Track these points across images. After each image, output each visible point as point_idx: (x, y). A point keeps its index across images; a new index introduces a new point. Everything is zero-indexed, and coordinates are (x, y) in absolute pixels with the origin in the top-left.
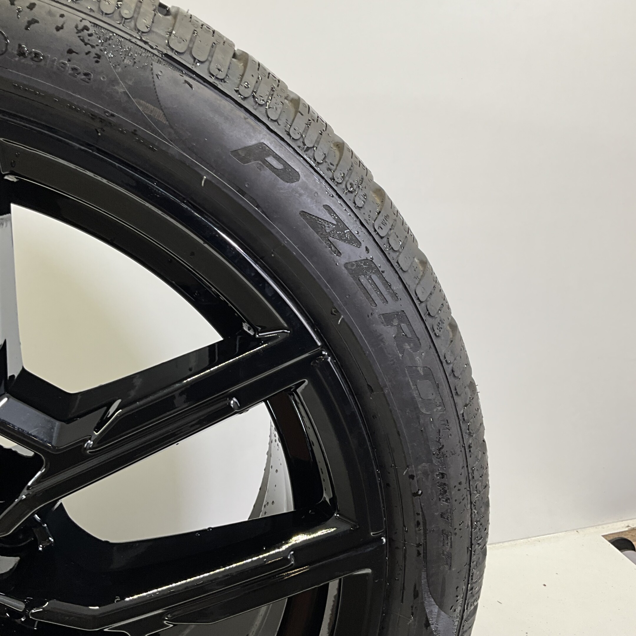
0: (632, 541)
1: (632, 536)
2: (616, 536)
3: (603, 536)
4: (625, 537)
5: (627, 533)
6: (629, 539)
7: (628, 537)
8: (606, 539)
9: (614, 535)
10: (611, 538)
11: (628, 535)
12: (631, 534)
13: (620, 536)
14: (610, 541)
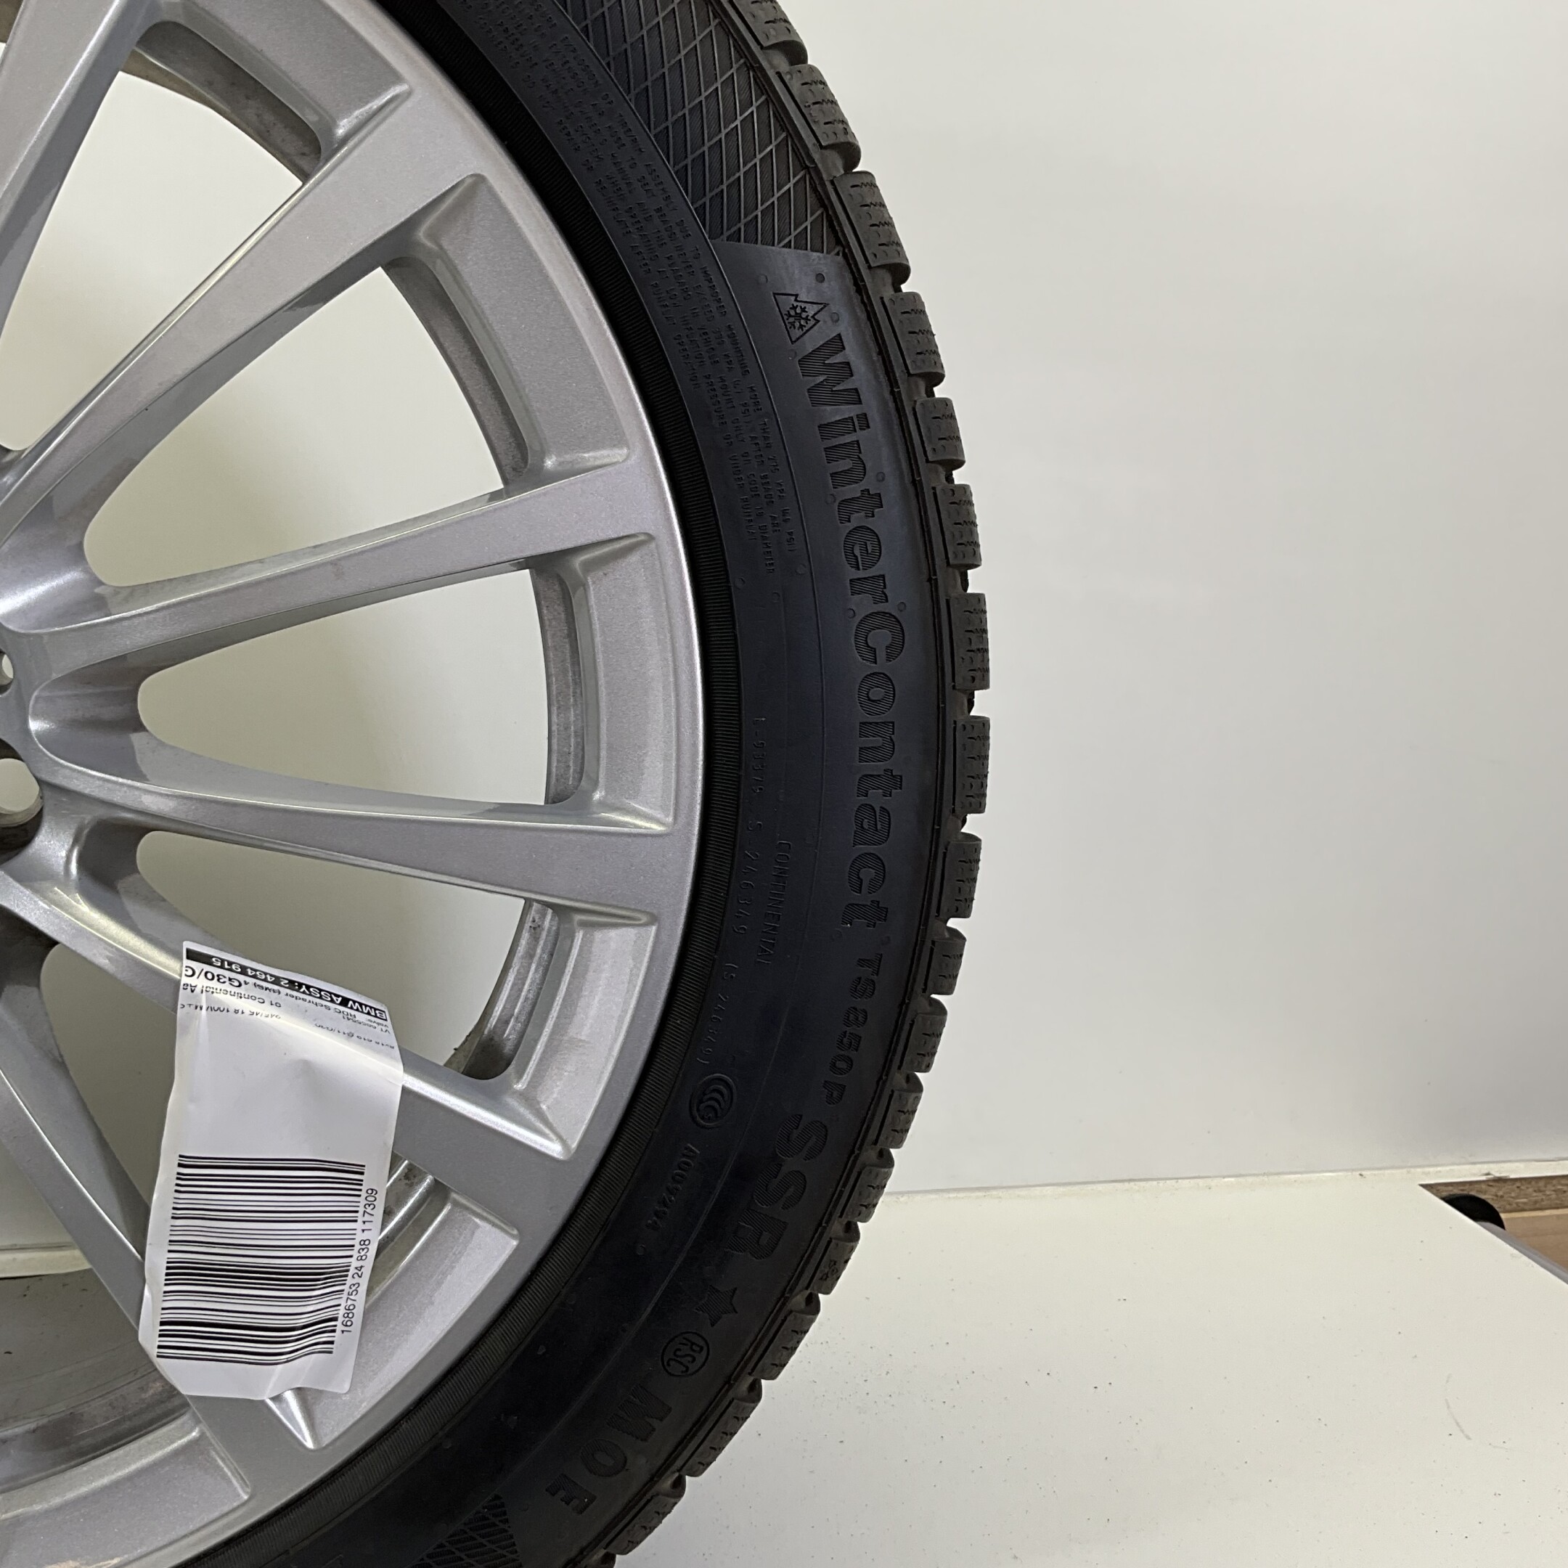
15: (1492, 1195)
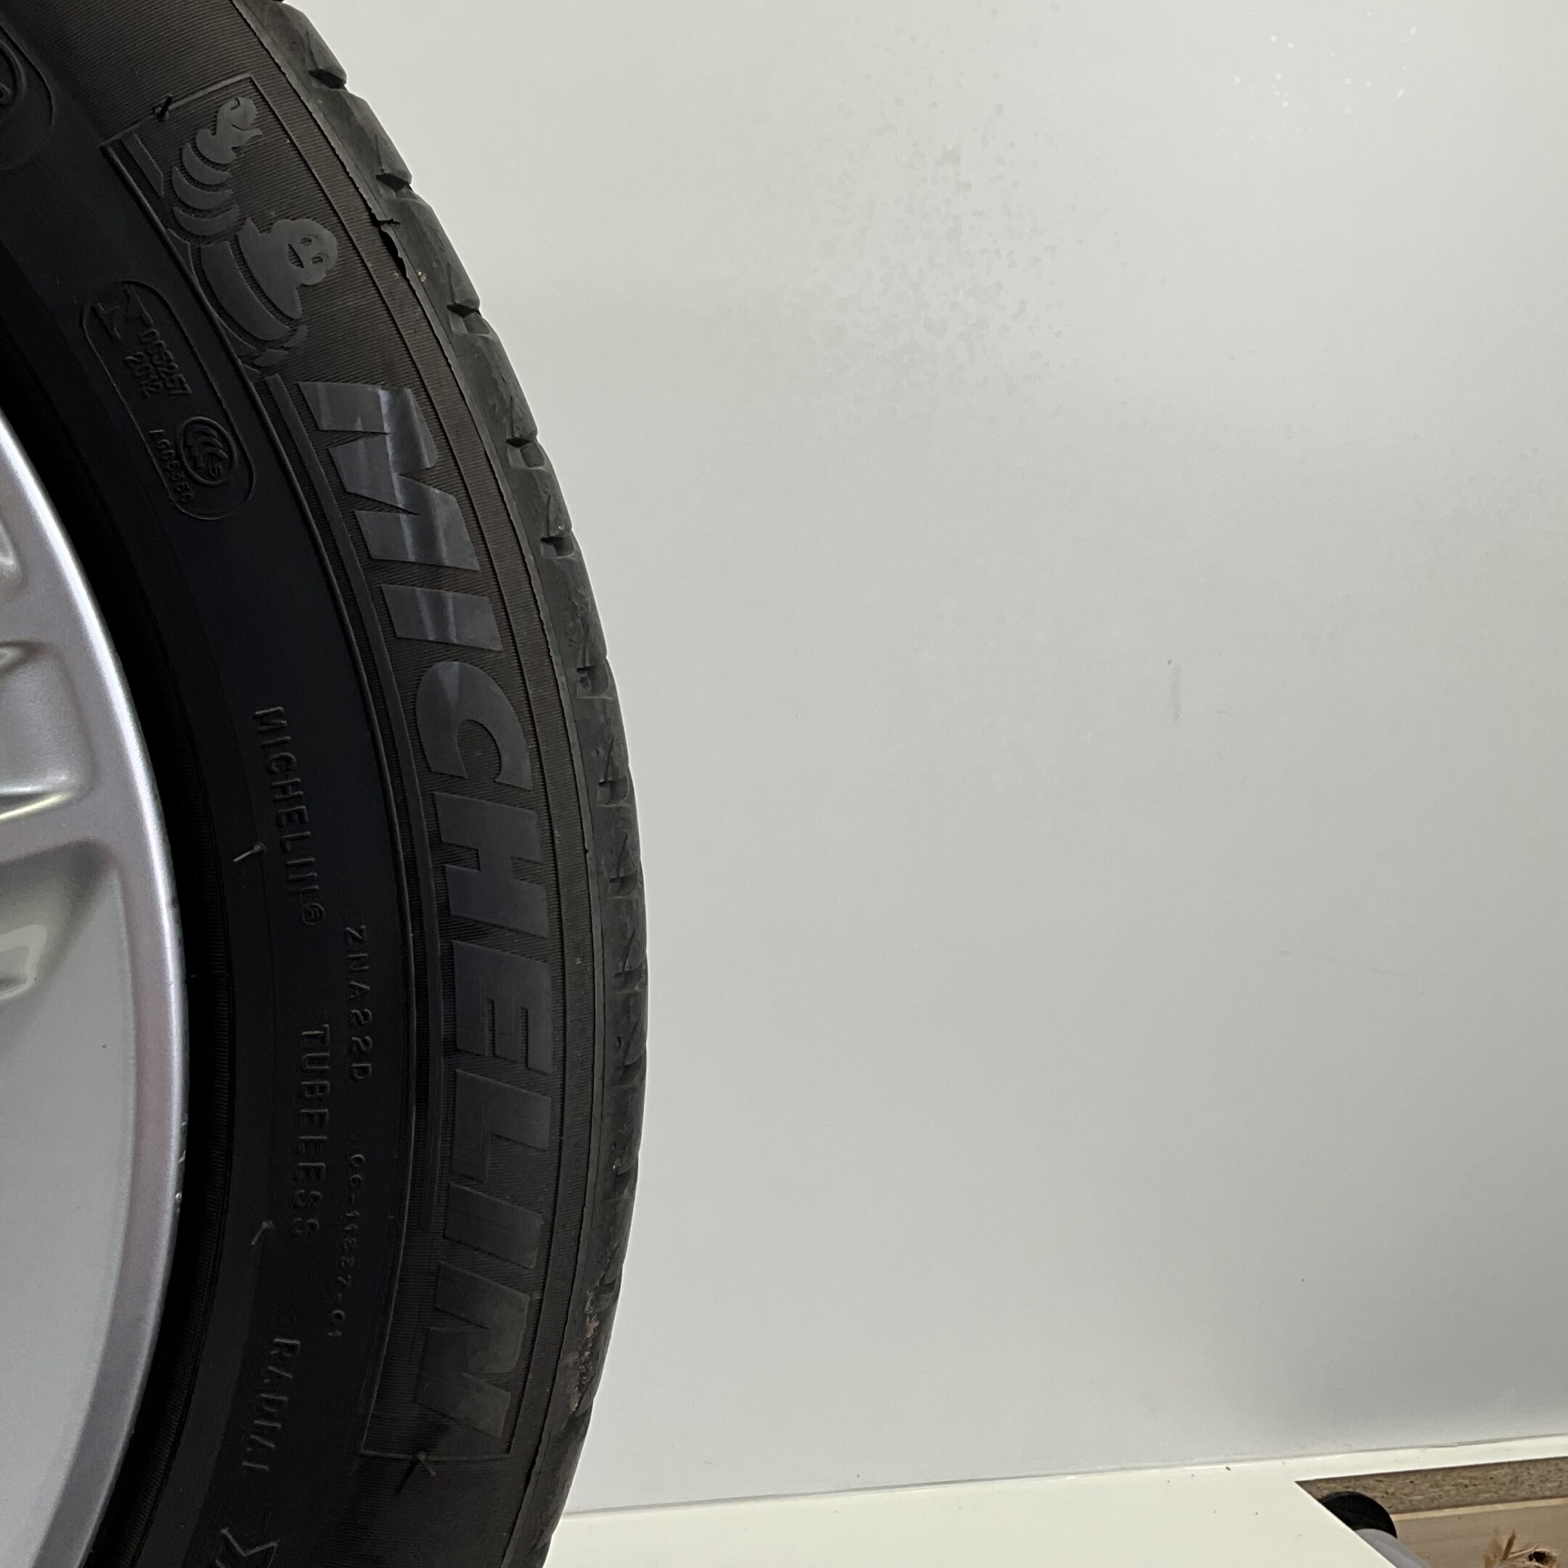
0: (1387, 1510)
1: (1387, 1493)
2: (1340, 1488)
3: (1300, 1483)
4: (1369, 1494)
5: (1372, 1482)
6: (1379, 1501)
7: (1375, 1497)
8: (1310, 1493)
9: (1333, 1485)
10: (1326, 1493)
11: (1373, 1489)
12: (1382, 1485)
13: (1350, 1490)
14: (1320, 1501)
15: (1381, 1492)
